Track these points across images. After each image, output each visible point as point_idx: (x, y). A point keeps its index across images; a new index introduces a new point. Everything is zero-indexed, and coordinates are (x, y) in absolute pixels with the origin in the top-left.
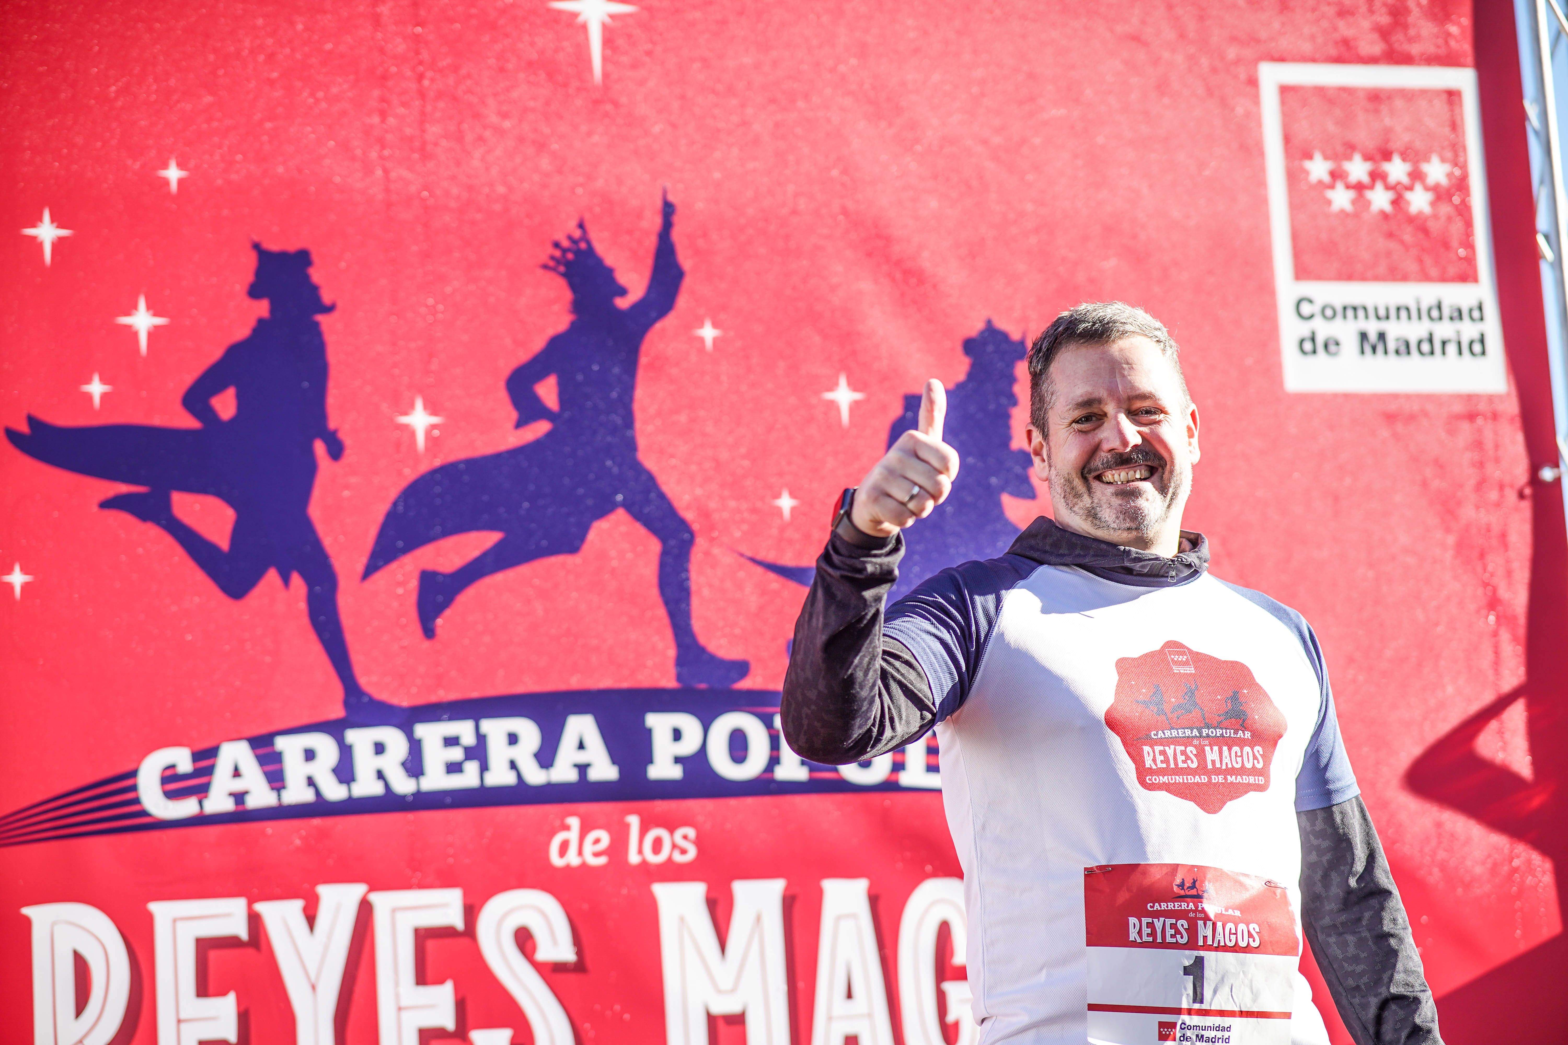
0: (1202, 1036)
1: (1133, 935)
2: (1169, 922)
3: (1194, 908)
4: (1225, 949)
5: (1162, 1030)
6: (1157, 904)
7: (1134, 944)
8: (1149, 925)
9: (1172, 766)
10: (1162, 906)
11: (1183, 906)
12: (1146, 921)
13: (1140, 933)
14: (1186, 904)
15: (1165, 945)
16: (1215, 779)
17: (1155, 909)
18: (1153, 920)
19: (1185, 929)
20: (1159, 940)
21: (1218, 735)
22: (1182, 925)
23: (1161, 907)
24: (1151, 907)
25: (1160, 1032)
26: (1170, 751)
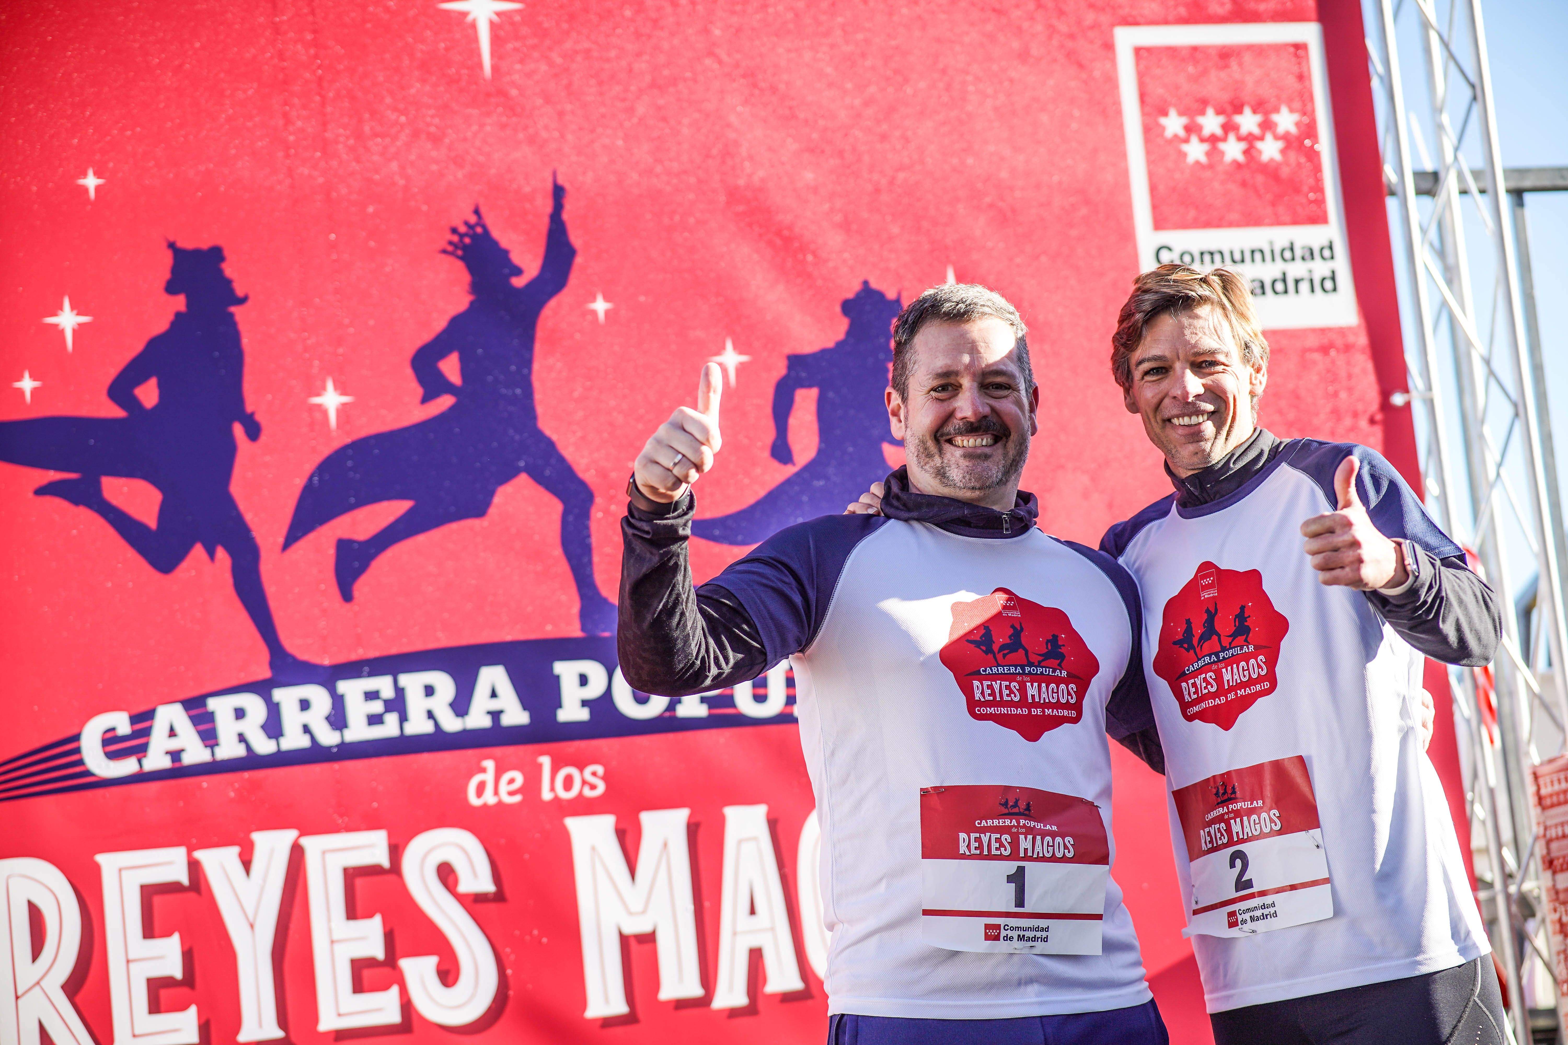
0: (1024, 936)
1: (963, 849)
2: (994, 836)
3: (1016, 824)
4: (1043, 859)
5: (988, 931)
6: (984, 821)
7: (964, 857)
8: (976, 840)
9: (998, 699)
10: (989, 823)
11: (1006, 822)
12: (974, 836)
13: (969, 846)
14: (1009, 821)
15: (990, 857)
16: (1034, 712)
17: (982, 825)
18: (980, 836)
19: (1008, 843)
20: (986, 853)
21: (1039, 673)
22: (1006, 839)
23: (987, 824)
24: (978, 823)
25: (986, 934)
26: (996, 686)
